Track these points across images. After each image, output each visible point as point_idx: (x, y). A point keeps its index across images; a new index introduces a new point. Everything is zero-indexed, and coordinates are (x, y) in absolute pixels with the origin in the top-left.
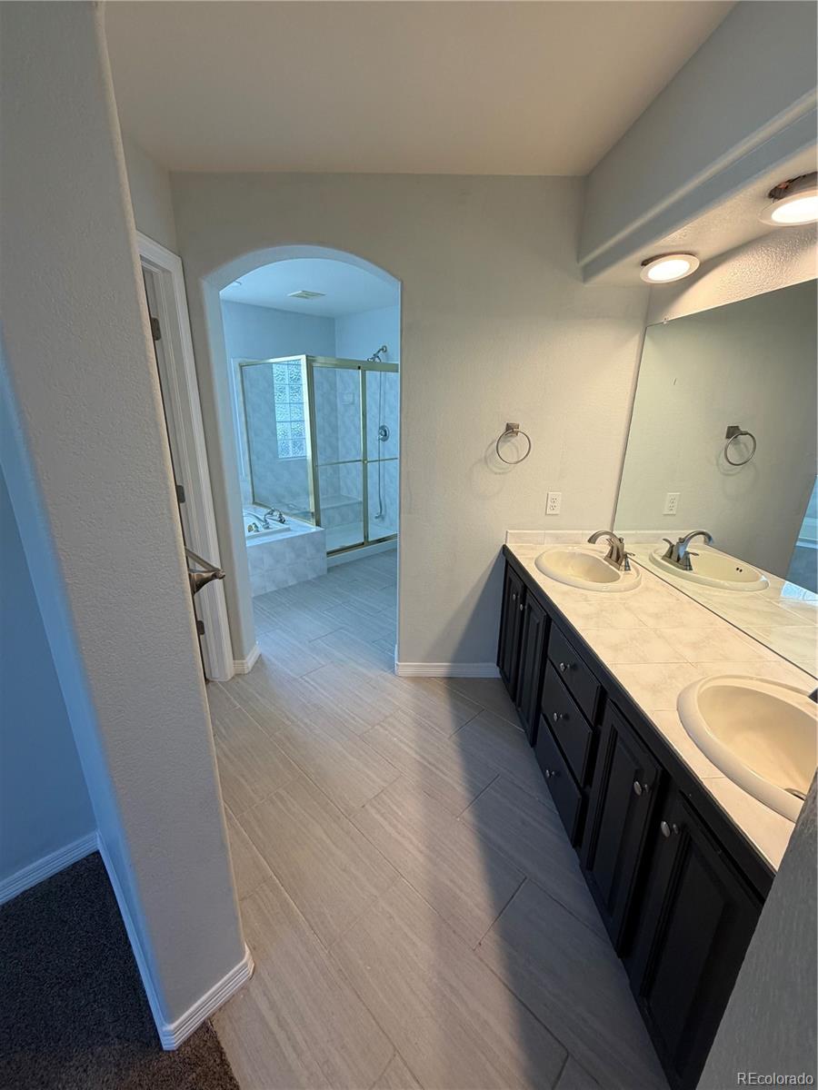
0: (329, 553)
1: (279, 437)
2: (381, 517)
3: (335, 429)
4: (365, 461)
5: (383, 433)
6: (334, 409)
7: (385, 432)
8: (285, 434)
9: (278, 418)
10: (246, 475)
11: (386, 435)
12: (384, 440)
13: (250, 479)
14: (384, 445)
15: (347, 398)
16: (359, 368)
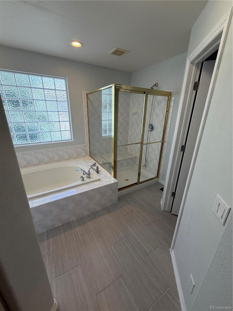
0: (120, 189)
1: (103, 127)
2: (145, 166)
3: (128, 124)
4: (142, 143)
5: (151, 127)
6: (128, 115)
7: (152, 127)
8: (106, 126)
9: (103, 119)
10: (87, 144)
11: (152, 128)
12: (151, 131)
13: (89, 146)
14: (150, 133)
15: (135, 111)
16: (145, 93)
